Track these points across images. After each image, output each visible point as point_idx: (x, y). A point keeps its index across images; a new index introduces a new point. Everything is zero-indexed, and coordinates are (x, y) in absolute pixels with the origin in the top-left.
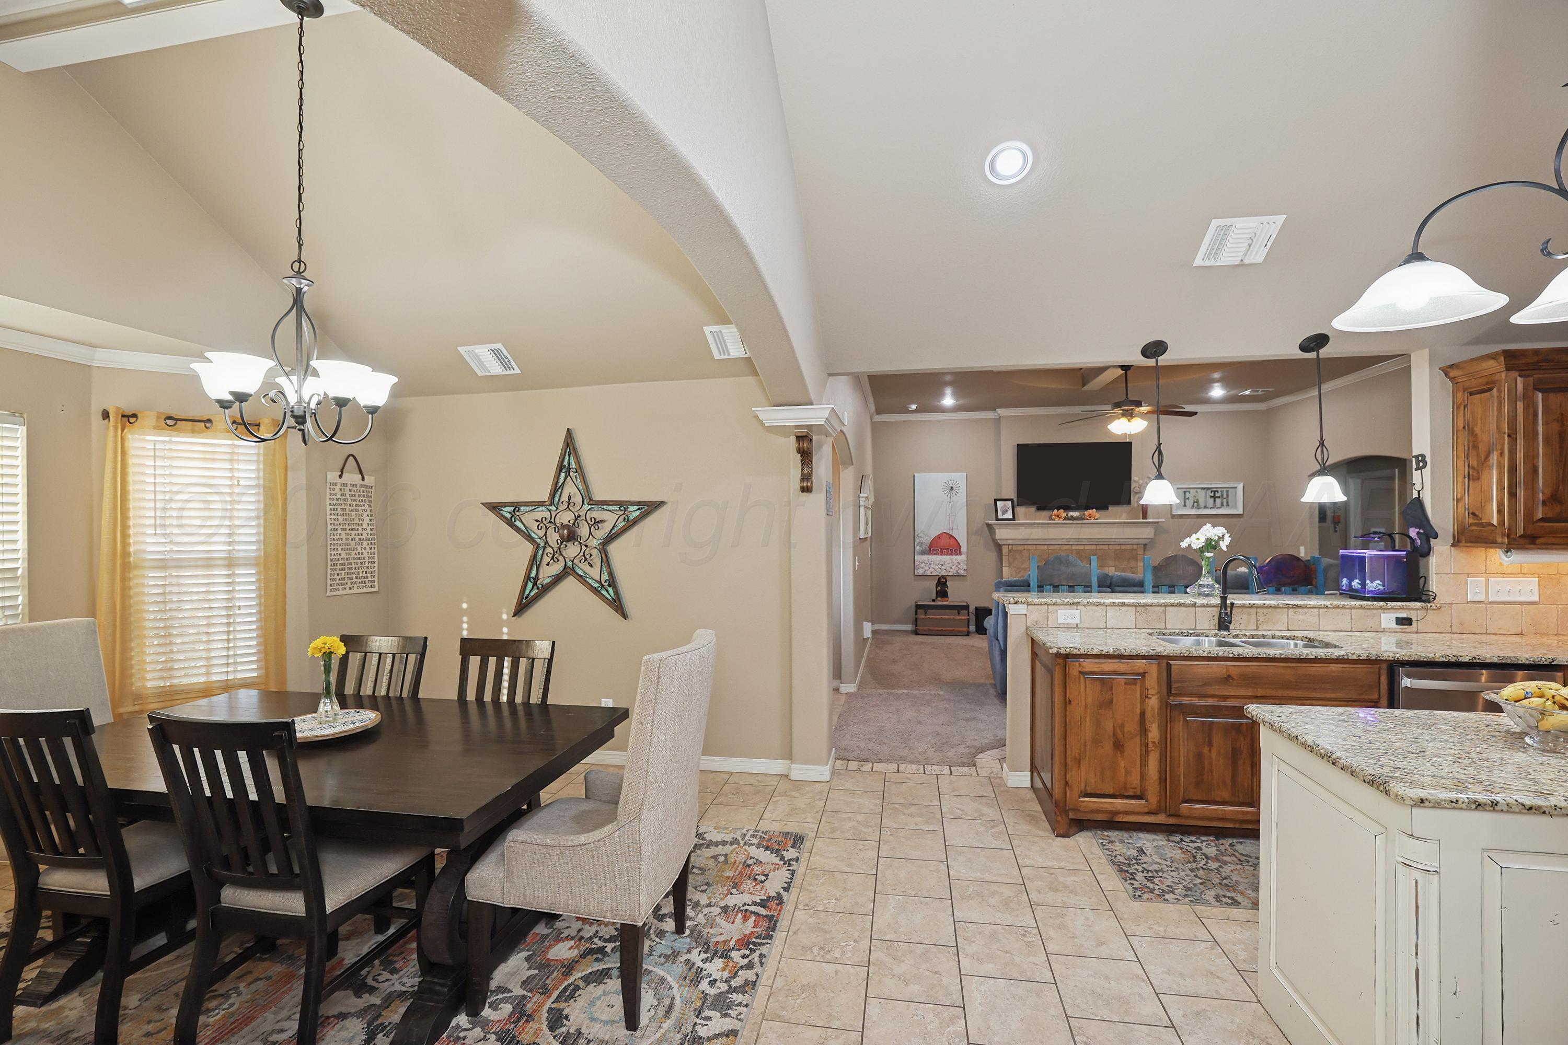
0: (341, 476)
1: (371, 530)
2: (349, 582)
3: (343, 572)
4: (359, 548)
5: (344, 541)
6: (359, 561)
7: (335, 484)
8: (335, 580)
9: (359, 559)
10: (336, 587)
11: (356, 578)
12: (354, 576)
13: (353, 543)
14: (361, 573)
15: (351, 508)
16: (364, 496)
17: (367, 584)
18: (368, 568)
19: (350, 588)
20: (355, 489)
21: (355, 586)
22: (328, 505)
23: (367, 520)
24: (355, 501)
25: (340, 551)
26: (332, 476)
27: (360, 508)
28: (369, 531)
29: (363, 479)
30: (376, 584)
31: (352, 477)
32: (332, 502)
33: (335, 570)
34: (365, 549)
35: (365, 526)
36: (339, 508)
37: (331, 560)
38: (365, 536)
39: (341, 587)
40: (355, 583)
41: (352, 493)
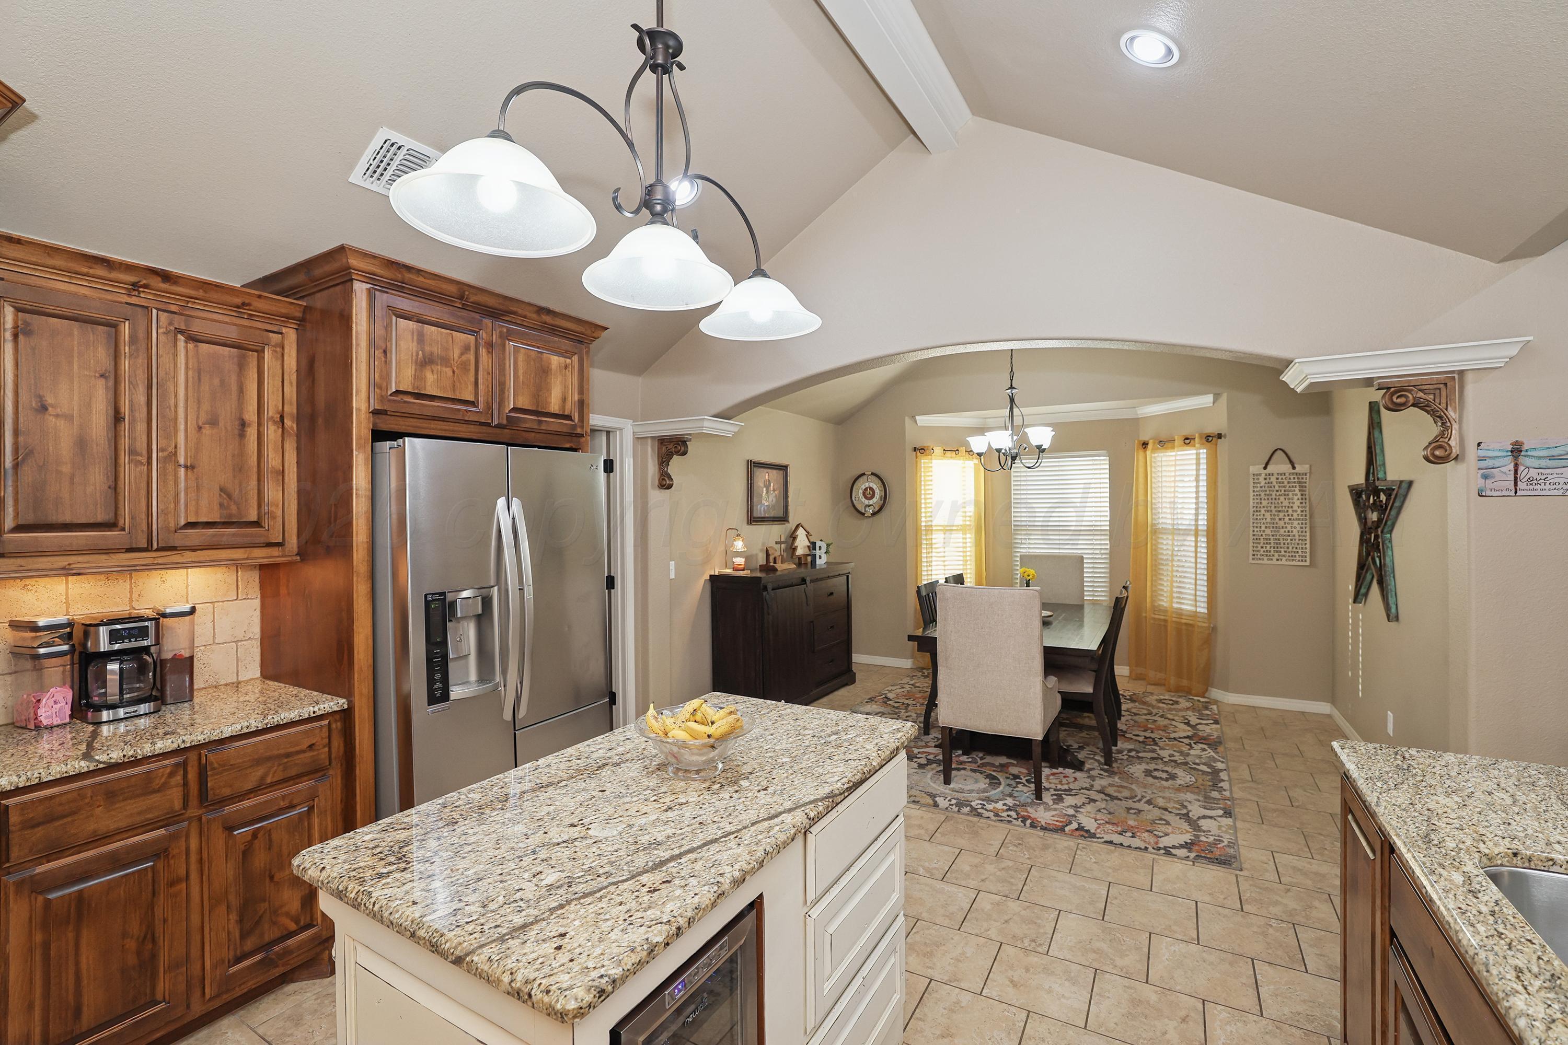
0: (1265, 468)
1: (1302, 511)
2: (1276, 555)
3: (1268, 546)
4: (1289, 527)
5: (1269, 520)
6: (1289, 538)
7: (1260, 475)
8: (1259, 551)
9: (1289, 536)
10: (1259, 557)
11: (1285, 552)
12: (1282, 550)
13: (1281, 523)
14: (1291, 548)
15: (1278, 494)
16: (1295, 482)
17: (1298, 558)
18: (1298, 544)
19: (1278, 560)
20: (1284, 477)
21: (1284, 559)
22: (1251, 491)
23: (1297, 503)
24: (1284, 487)
25: (1263, 528)
26: (1257, 468)
27: (1290, 494)
28: (1299, 512)
29: (1294, 468)
30: (1308, 559)
31: (1280, 467)
32: (1256, 489)
33: (1259, 543)
34: (1295, 528)
35: (1295, 508)
36: (1263, 494)
37: (1254, 535)
38: (1295, 516)
39: (1266, 558)
40: (1284, 556)
41: (1280, 480)
